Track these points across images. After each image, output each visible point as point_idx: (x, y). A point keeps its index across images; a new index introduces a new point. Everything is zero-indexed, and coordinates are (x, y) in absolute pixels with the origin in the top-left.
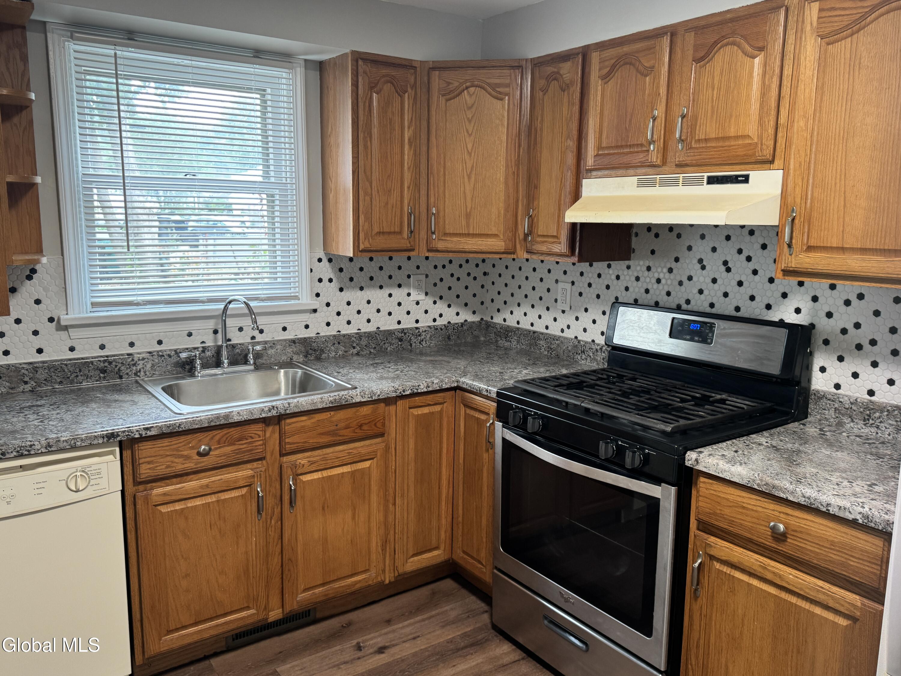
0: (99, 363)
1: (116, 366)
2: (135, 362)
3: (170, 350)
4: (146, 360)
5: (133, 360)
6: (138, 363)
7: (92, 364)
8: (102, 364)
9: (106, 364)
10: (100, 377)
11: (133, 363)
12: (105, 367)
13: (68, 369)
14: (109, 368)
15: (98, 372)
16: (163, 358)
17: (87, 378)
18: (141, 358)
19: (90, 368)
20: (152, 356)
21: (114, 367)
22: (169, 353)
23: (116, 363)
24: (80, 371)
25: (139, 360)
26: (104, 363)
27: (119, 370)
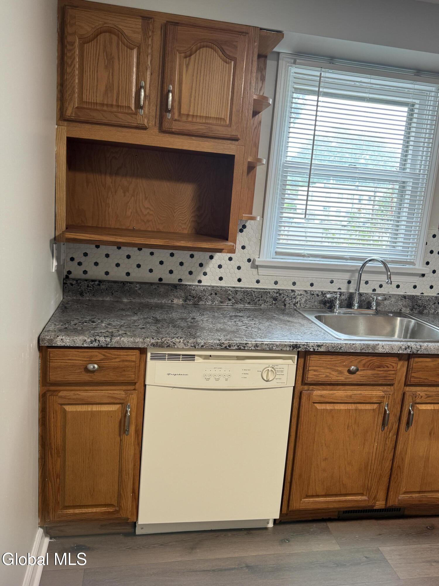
0: (274, 293)
1: (283, 297)
2: (295, 296)
3: (318, 291)
4: (303, 296)
5: (294, 295)
6: (297, 297)
7: (269, 294)
8: (275, 295)
9: (278, 295)
10: (272, 303)
11: (294, 296)
12: (277, 296)
13: (255, 295)
14: (279, 298)
15: (272, 300)
16: (313, 296)
17: (265, 303)
18: (299, 294)
19: (268, 296)
20: (307, 293)
21: (282, 297)
22: (317, 293)
23: (284, 295)
24: (262, 297)
25: (298, 295)
26: (276, 294)
27: (285, 300)
